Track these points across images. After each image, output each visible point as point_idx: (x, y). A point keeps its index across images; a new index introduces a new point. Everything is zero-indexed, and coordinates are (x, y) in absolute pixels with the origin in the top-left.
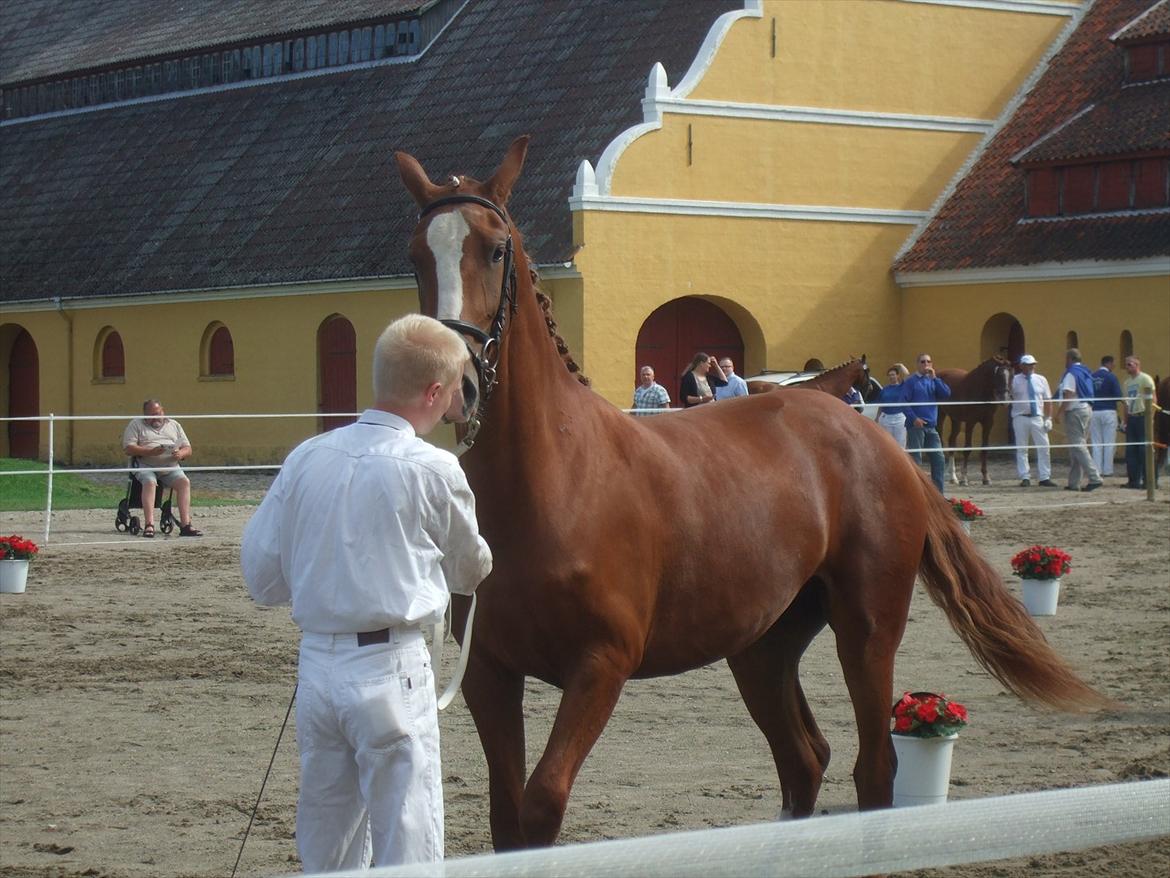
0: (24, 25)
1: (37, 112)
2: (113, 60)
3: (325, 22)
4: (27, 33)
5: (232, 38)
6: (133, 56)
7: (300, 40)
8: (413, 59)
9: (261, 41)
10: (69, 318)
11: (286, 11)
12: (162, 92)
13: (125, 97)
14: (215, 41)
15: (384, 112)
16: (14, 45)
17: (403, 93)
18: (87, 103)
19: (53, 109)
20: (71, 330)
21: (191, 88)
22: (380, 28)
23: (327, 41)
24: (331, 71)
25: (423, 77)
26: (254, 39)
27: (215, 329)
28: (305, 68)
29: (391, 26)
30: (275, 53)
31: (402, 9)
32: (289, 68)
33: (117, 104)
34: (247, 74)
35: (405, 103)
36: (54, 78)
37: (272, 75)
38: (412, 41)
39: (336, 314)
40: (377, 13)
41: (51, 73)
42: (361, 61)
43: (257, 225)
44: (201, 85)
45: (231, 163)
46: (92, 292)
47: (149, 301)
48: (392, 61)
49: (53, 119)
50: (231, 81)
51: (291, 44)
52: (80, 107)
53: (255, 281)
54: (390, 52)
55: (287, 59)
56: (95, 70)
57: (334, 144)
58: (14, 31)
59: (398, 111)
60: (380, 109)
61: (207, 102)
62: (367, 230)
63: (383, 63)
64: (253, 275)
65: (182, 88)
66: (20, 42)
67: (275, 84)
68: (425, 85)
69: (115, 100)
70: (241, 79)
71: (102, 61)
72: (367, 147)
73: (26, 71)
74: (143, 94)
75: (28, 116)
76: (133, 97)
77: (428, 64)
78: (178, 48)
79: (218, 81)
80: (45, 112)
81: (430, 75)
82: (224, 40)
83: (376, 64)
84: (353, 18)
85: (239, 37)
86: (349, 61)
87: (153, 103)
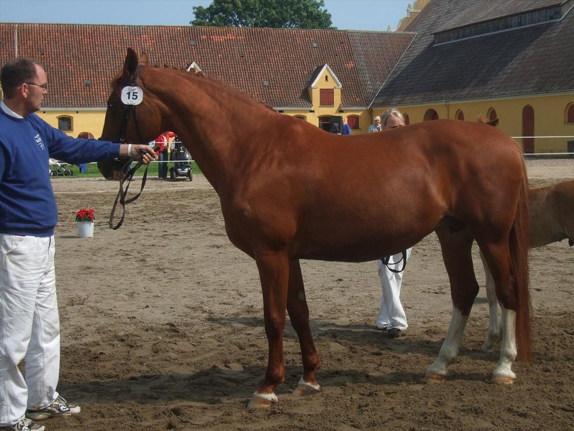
0: (443, 14)
1: (444, 42)
2: (466, 24)
3: (531, 9)
4: (444, 16)
5: (503, 15)
6: (472, 22)
7: (524, 15)
8: (559, 20)
9: (512, 16)
10: (448, 107)
11: (520, 5)
12: (481, 34)
13: (470, 37)
14: (497, 17)
15: (548, 38)
16: (440, 20)
17: (555, 31)
18: (459, 38)
19: (449, 41)
20: (448, 111)
21: (489, 32)
22: (549, 10)
23: (532, 14)
24: (533, 25)
25: (561, 26)
26: (509, 15)
27: (492, 109)
28: (525, 25)
29: (552, 9)
30: (516, 20)
31: (556, 3)
32: (520, 24)
33: (468, 38)
34: (507, 27)
35: (555, 35)
36: (449, 30)
37: (515, 27)
38: (559, 13)
39: (528, 105)
40: (548, 5)
41: (448, 29)
42: (543, 21)
43: (506, 76)
44: (493, 31)
45: (500, 56)
46: (454, 98)
47: (471, 101)
48: (552, 21)
49: (448, 44)
50: (502, 29)
51: (521, 17)
52: (457, 39)
53: (503, 94)
54: (552, 18)
55: (519, 21)
56: (461, 28)
57: (532, 49)
58: (439, 16)
59: (552, 38)
60: (547, 37)
61: (494, 36)
62: (539, 77)
63: (549, 21)
64: (503, 92)
65: (487, 32)
66: (441, 20)
67: (516, 30)
68: (561, 29)
69: (467, 37)
70: (505, 29)
71: (464, 25)
72: (542, 50)
73: (441, 29)
74: (475, 35)
75: (441, 43)
76: (473, 36)
77: (563, 22)
78: (486, 19)
79: (498, 29)
80: (447, 41)
81: (564, 25)
82: (500, 16)
83: (547, 22)
84: (541, 7)
85: (505, 15)
86: (539, 22)
87: (478, 37)
